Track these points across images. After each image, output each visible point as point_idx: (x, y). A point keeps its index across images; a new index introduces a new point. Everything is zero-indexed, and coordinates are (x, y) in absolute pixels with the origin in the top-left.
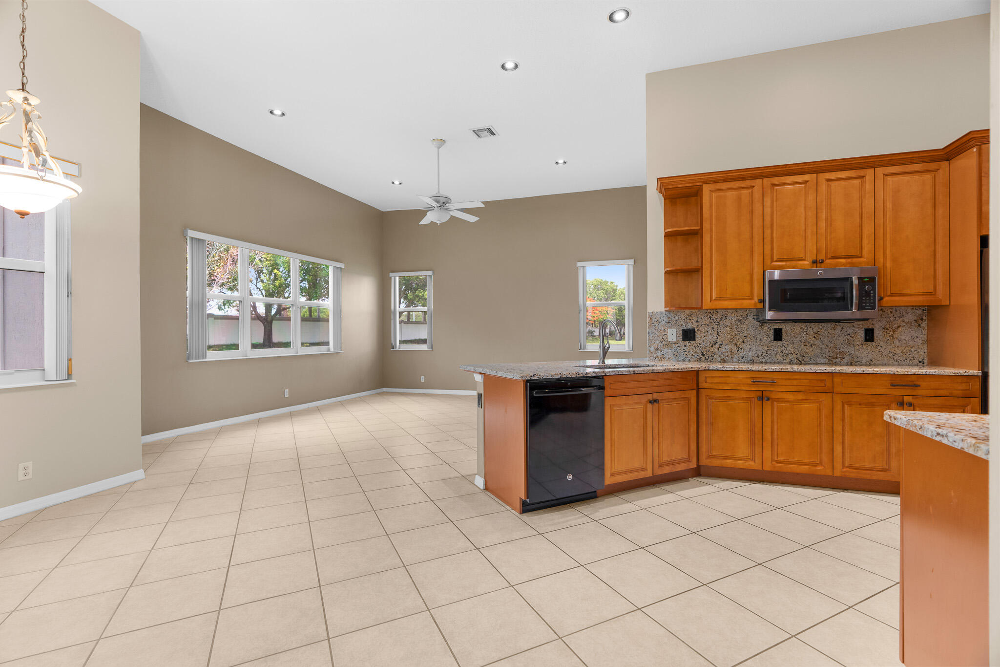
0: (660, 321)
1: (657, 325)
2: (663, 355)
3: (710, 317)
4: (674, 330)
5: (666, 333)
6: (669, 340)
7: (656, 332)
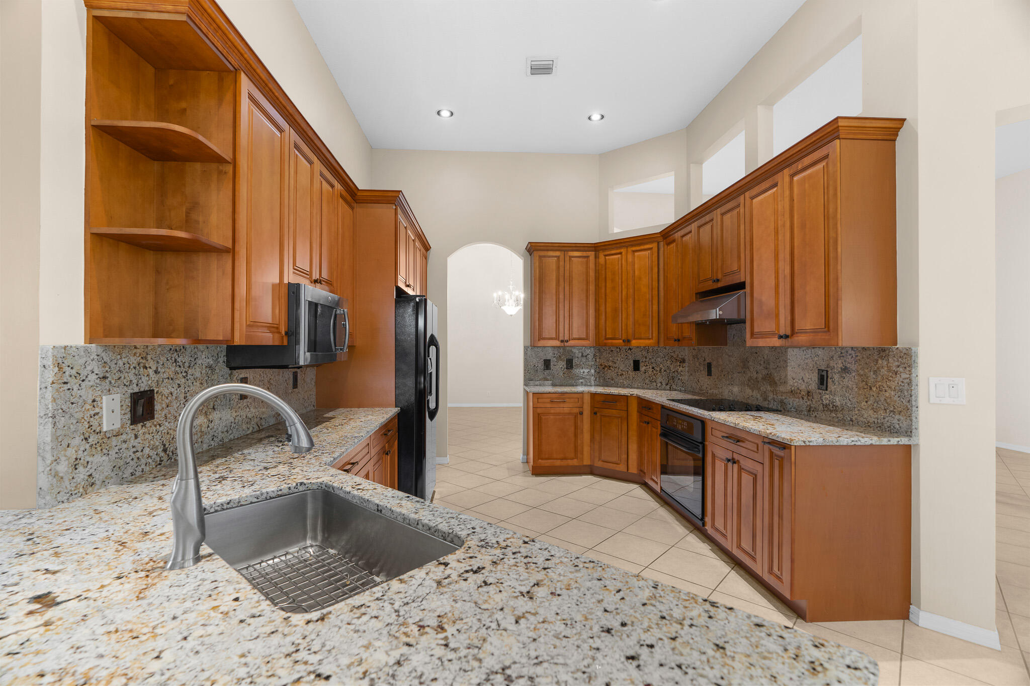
0: (84, 373)
1: (75, 388)
2: (91, 475)
3: (176, 360)
4: (117, 397)
5: (97, 410)
6: (105, 429)
7: (74, 409)
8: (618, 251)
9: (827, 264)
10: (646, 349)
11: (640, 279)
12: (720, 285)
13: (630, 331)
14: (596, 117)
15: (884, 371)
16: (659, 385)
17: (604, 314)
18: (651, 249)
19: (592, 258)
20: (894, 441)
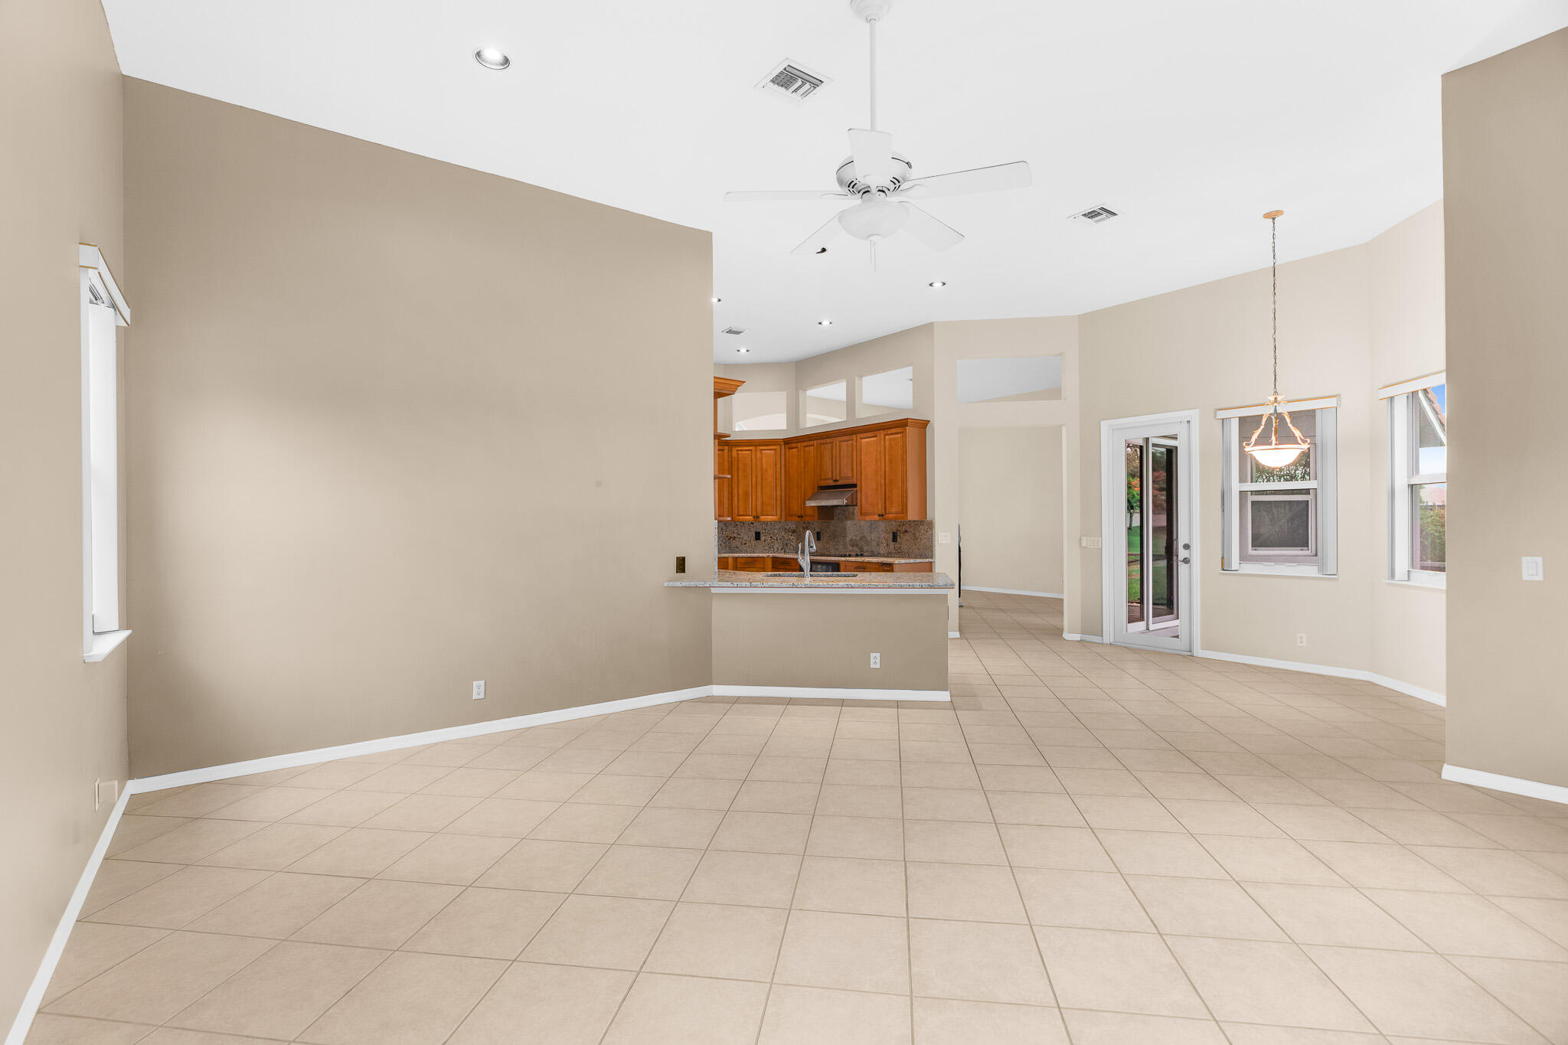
8: (748, 448)
9: (903, 483)
10: (766, 523)
11: (766, 471)
12: (839, 483)
13: (759, 510)
14: (743, 350)
15: (922, 531)
16: (776, 550)
17: (736, 496)
18: (775, 450)
19: (726, 451)
20: (924, 560)
